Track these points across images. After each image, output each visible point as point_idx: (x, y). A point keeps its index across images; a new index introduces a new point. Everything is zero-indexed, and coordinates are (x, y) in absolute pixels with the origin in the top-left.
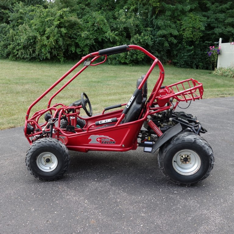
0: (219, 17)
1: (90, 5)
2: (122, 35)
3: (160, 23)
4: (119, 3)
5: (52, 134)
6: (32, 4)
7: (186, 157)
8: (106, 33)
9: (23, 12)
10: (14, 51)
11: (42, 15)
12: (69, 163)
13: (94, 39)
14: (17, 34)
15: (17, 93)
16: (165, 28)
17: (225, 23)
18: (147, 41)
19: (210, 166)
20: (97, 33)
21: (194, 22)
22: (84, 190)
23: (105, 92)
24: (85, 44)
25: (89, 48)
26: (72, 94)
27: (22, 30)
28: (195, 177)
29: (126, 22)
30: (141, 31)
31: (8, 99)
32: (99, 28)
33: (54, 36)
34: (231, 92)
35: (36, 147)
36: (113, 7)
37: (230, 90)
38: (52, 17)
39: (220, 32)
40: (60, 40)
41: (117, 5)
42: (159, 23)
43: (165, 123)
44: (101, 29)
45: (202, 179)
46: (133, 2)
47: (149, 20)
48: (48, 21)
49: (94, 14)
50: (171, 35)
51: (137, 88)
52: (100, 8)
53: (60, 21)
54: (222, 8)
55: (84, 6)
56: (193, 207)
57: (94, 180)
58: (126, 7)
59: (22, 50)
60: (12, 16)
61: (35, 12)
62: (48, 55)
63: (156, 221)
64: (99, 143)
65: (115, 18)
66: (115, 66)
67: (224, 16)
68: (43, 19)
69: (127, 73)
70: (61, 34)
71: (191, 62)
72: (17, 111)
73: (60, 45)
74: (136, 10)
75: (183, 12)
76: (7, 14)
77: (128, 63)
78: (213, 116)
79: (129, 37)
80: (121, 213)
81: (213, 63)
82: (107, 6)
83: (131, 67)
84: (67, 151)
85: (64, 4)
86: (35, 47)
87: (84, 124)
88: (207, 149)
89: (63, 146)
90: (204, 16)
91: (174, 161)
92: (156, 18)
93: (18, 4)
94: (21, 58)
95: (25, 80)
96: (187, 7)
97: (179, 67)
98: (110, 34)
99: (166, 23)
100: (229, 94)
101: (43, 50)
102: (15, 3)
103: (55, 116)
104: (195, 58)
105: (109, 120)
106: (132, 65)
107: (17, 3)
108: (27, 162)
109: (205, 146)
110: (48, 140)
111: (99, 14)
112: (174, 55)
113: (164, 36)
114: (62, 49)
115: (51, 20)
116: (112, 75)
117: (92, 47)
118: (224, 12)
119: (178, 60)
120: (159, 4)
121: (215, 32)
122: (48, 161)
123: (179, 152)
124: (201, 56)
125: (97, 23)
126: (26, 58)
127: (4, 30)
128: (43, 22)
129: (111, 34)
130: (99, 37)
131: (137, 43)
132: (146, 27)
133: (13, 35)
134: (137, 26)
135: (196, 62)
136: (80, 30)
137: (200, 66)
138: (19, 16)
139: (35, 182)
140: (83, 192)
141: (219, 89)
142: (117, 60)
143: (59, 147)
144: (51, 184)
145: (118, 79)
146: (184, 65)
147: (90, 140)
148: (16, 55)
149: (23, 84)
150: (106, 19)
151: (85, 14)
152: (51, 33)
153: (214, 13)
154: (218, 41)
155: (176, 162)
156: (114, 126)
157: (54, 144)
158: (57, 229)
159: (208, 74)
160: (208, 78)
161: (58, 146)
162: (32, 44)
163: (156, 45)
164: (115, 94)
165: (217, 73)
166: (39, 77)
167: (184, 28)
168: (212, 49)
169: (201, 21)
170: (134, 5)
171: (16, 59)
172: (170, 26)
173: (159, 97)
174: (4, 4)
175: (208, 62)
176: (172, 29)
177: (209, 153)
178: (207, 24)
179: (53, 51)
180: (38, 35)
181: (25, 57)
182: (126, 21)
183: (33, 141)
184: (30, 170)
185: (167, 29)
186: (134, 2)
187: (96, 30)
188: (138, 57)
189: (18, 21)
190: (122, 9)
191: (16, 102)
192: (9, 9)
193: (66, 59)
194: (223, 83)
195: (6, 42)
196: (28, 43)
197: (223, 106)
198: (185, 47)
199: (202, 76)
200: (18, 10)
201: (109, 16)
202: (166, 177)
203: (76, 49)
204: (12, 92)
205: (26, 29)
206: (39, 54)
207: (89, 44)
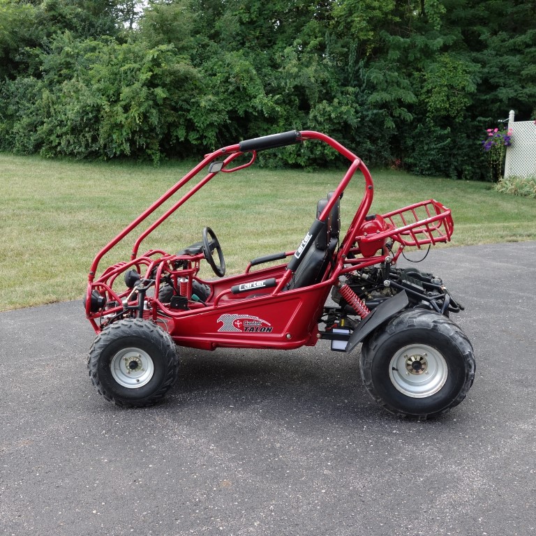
0: (508, 62)
1: (219, 36)
2: (290, 103)
3: (376, 77)
4: (284, 32)
5: (142, 311)
6: (92, 35)
7: (418, 359)
8: (255, 98)
9: (72, 53)
10: (52, 138)
11: (114, 60)
12: (177, 371)
13: (228, 112)
14: (59, 100)
15: (60, 230)
16: (387, 87)
17: (522, 76)
18: (345, 117)
19: (467, 379)
20: (234, 98)
21: (452, 74)
22: (208, 426)
23: (252, 229)
24: (208, 123)
25: (217, 131)
26: (178, 233)
27: (70, 92)
28: (436, 401)
29: (300, 74)
30: (333, 94)
31: (40, 242)
32: (238, 88)
33: (140, 105)
34: (533, 231)
35: (109, 336)
36: (270, 41)
37: (532, 227)
38: (135, 62)
39: (511, 96)
40: (152, 113)
41: (280, 37)
42: (373, 76)
43: (375, 292)
44: (244, 89)
45: (451, 406)
46: (314, 29)
47: (350, 70)
48: (126, 73)
49: (229, 57)
50: (400, 103)
51: (317, 217)
52: (241, 44)
53: (153, 72)
54: (515, 43)
55: (207, 40)
56: (429, 458)
57: (227, 407)
58: (299, 40)
59: (68, 136)
60: (48, 60)
61: (99, 52)
62: (127, 148)
63: (353, 483)
64: (238, 330)
65: (275, 66)
66: (274, 173)
67: (519, 61)
68: (116, 69)
69: (301, 187)
70: (155, 101)
71: (446, 165)
72: (60, 269)
73: (152, 125)
74: (321, 48)
75: (427, 53)
76: (37, 56)
77: (303, 164)
78: (487, 281)
79: (305, 107)
80: (282, 468)
81: (496, 165)
82: (258, 38)
83: (310, 175)
84: (173, 345)
85: (161, 35)
86: (98, 129)
87: (208, 295)
88: (461, 343)
89: (164, 336)
90: (475, 61)
91: (393, 369)
92: (367, 65)
93: (62, 35)
94: (66, 154)
95: (76, 201)
96: (436, 42)
97: (417, 175)
98: (263, 101)
99: (388, 77)
100: (529, 236)
101: (115, 136)
102: (55, 32)
103: (149, 275)
104: (454, 155)
105: (260, 284)
106: (312, 171)
107: (59, 32)
108: (92, 367)
109: (456, 336)
110: (135, 324)
111: (240, 56)
112: (406, 148)
113: (384, 105)
114: (156, 134)
115: (133, 70)
116: (267, 191)
117: (224, 130)
118: (520, 52)
119: (415, 159)
120: (372, 33)
121: (500, 95)
122: (134, 365)
123: (403, 349)
124: (467, 149)
125: (234, 77)
126: (78, 153)
127: (30, 93)
128: (116, 74)
129: (266, 101)
130: (239, 107)
131: (324, 121)
132: (344, 85)
133: (49, 102)
134: (324, 83)
135: (456, 164)
136: (197, 91)
137: (467, 173)
138: (63, 61)
139: (106, 408)
140: (206, 429)
141: (506, 224)
142: (278, 158)
143: (158, 336)
144: (139, 414)
145: (281, 201)
146: (429, 169)
147: (221, 324)
148: (56, 146)
149: (71, 210)
150: (255, 68)
151: (209, 57)
152: (133, 98)
153: (497, 54)
154: (507, 116)
155: (397, 370)
156: (271, 296)
157: (148, 331)
158: (155, 495)
159: (484, 191)
160: (483, 199)
161: (155, 334)
162: (92, 121)
163: (366, 124)
164: (273, 233)
165: (504, 189)
166: (106, 195)
167: (430, 87)
168: (491, 134)
169: (467, 73)
170: (316, 37)
171: (55, 154)
172: (398, 84)
173: (363, 237)
174: (30, 36)
175: (484, 164)
176: (402, 90)
177: (464, 352)
178: (481, 78)
179: (137, 137)
180: (104, 102)
181: (75, 151)
182: (299, 71)
183: (102, 326)
184: (98, 384)
185: (390, 89)
186: (317, 31)
187: (233, 93)
188: (326, 151)
189: (62, 72)
190: (290, 46)
191: (58, 250)
192: (41, 46)
193: (166, 156)
194: (516, 211)
195: (34, 118)
196: (82, 119)
197: (511, 260)
198: (433, 129)
199: (469, 196)
200: (62, 48)
201: (261, 60)
202: (376, 401)
203: (187, 133)
204: (48, 228)
205: (79, 90)
206: (105, 146)
207: (216, 123)
